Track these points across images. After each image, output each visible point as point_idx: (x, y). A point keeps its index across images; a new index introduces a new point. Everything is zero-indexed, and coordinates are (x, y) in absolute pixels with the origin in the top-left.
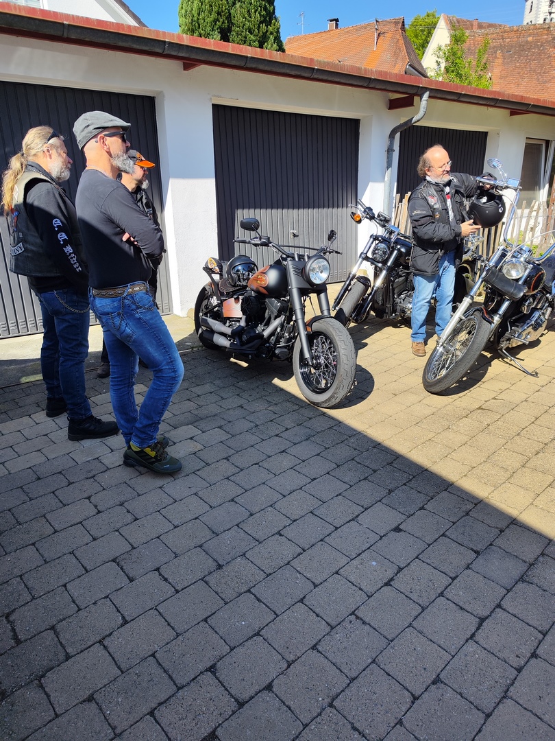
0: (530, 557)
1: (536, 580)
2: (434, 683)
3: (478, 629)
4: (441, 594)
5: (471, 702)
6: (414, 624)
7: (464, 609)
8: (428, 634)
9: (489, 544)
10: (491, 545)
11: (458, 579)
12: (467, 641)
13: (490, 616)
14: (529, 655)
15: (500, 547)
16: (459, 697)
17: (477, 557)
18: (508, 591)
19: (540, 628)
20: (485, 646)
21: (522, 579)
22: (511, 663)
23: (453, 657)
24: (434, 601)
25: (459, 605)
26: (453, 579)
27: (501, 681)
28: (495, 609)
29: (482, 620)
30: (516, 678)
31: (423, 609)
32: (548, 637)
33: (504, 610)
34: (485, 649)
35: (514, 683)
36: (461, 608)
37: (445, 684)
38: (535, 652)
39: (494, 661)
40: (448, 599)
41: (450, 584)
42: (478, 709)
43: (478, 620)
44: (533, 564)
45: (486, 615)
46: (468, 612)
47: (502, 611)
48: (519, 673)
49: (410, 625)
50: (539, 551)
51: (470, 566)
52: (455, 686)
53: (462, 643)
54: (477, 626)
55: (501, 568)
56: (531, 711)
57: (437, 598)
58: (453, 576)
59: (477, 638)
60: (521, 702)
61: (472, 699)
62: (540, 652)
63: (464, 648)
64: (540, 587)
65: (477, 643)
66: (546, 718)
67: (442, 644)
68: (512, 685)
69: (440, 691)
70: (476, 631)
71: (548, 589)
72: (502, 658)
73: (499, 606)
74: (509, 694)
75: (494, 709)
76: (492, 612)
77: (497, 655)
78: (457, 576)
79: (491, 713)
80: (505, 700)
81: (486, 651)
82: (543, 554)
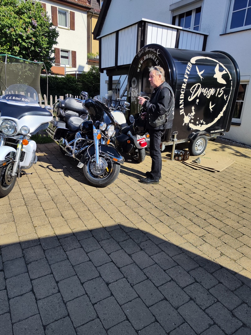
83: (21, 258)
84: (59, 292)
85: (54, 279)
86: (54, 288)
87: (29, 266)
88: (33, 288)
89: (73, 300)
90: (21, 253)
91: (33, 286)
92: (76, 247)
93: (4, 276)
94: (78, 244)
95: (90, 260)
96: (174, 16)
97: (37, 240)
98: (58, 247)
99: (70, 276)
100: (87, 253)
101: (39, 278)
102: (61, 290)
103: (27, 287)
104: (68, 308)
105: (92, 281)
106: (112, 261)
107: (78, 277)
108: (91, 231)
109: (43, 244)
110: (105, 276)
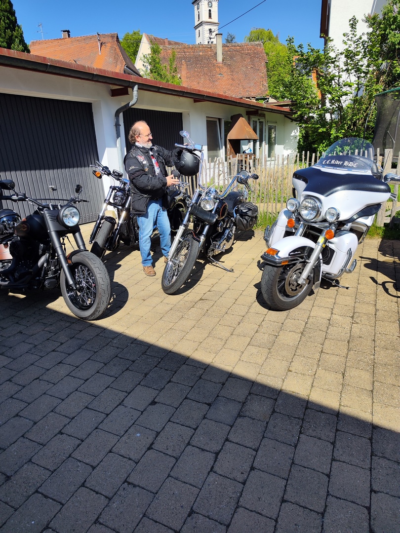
0: (242, 398)
1: (247, 414)
2: (189, 515)
3: (215, 461)
4: (189, 444)
5: (216, 521)
6: (172, 474)
7: (205, 450)
8: (181, 478)
9: (216, 396)
10: (218, 396)
11: (199, 428)
12: (209, 474)
13: (222, 449)
14: (249, 470)
15: (223, 396)
16: (207, 519)
17: (209, 408)
18: (232, 427)
19: (253, 447)
20: (221, 473)
21: (239, 415)
22: (239, 480)
23: (201, 489)
24: (184, 451)
25: (201, 448)
26: (195, 429)
27: (234, 496)
28: (224, 443)
29: (217, 454)
30: (243, 490)
31: (177, 459)
32: (260, 452)
33: (231, 441)
34: (221, 475)
35: (242, 494)
36: (203, 450)
37: (197, 513)
38: (252, 466)
39: (228, 482)
40: (193, 446)
41: (194, 434)
42: (221, 524)
43: (214, 455)
44: (245, 402)
45: (219, 449)
46: (207, 451)
47: (229, 443)
48: (244, 485)
49: (169, 476)
50: (247, 392)
51: (206, 416)
52: (204, 512)
53: (205, 476)
54: (214, 460)
55: (225, 411)
56: (255, 511)
57: (185, 447)
58: (195, 427)
59: (216, 469)
60: (248, 507)
61: (216, 517)
62: (255, 465)
63: (207, 479)
64: (250, 418)
65: (215, 472)
66: (264, 513)
67: (192, 482)
68: (241, 496)
69: (194, 520)
70: (214, 464)
71: (255, 417)
72: (232, 478)
73: (227, 440)
74: (240, 504)
75: (232, 519)
76: (222, 446)
77: (229, 477)
78: (198, 427)
79: (230, 523)
80: (238, 510)
81: (222, 477)
82: (250, 394)
83: (239, 402)
84: (244, 483)
85: (252, 460)
86: (242, 473)
87: (239, 420)
88: (220, 451)
89: (251, 511)
90: (244, 397)
92: (324, 438)
93: (205, 413)
94: (332, 434)
95: (328, 476)
97: (276, 390)
98: (296, 418)
99: (276, 474)
100: (333, 460)
102: (247, 483)
104: (235, 516)
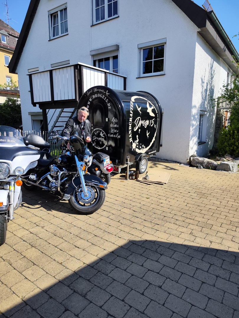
83: (73, 293)
84: (131, 307)
85: (118, 299)
86: (125, 306)
87: (88, 297)
88: (108, 313)
89: (146, 308)
90: (70, 290)
91: (106, 311)
92: (113, 269)
93: (73, 314)
94: (112, 265)
95: (132, 275)
96: (94, 59)
97: (73, 274)
98: (97, 273)
99: (128, 292)
100: (125, 270)
101: (105, 303)
102: (131, 305)
103: (103, 314)
104: (148, 315)
105: (147, 289)
106: (149, 270)
107: (135, 291)
108: (113, 252)
109: (83, 275)
110: (153, 283)
